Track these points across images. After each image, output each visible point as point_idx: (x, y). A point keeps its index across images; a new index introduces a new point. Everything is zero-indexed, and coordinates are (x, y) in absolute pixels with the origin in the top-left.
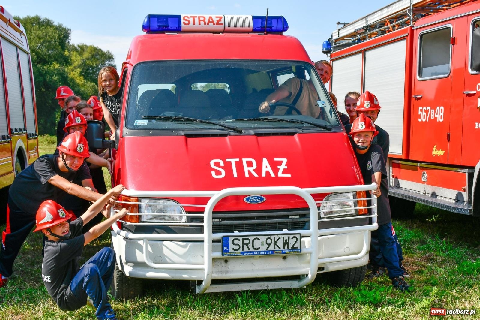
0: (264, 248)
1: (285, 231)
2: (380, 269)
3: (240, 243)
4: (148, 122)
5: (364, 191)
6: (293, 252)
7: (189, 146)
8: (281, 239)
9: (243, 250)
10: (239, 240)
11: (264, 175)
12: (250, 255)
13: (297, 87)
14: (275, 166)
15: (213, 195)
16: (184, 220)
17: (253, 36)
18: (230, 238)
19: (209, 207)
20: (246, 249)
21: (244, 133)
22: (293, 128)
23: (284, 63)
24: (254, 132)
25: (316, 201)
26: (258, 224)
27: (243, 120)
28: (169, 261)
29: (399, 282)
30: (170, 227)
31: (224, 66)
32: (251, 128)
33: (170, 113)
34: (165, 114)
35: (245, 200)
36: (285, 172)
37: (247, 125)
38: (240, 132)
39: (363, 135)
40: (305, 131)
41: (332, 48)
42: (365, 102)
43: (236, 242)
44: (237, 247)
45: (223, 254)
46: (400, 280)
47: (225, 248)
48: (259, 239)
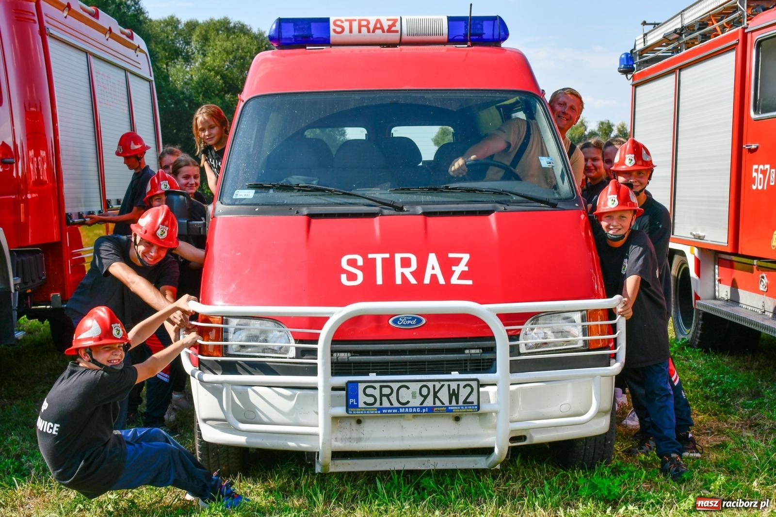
0: (416, 402)
1: (455, 375)
2: (652, 440)
3: (377, 393)
4: (255, 193)
5: (602, 310)
6: (465, 410)
7: (312, 233)
8: (445, 389)
9: (381, 404)
10: (375, 388)
11: (427, 280)
12: (392, 413)
13: (521, 134)
14: (447, 266)
15: (332, 313)
16: (292, 353)
17: (448, 50)
18: (359, 384)
19: (325, 334)
20: (386, 403)
21: (407, 211)
22: (492, 202)
23: (490, 95)
24: (423, 209)
25: (505, 325)
26: (413, 363)
27: (409, 189)
28: (265, 419)
29: (671, 464)
30: (268, 363)
31: (389, 101)
32: (419, 203)
33: (298, 179)
34: (289, 179)
35: (390, 322)
36: (463, 276)
37: (414, 198)
38: (401, 209)
39: (616, 216)
40: (509, 208)
41: (635, 66)
42: (627, 156)
43: (369, 391)
44: (370, 400)
45: (347, 411)
46: (673, 460)
47: (351, 401)
48: (408, 388)
